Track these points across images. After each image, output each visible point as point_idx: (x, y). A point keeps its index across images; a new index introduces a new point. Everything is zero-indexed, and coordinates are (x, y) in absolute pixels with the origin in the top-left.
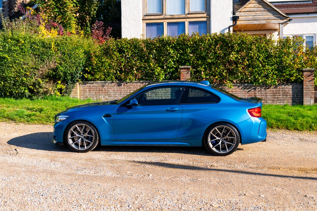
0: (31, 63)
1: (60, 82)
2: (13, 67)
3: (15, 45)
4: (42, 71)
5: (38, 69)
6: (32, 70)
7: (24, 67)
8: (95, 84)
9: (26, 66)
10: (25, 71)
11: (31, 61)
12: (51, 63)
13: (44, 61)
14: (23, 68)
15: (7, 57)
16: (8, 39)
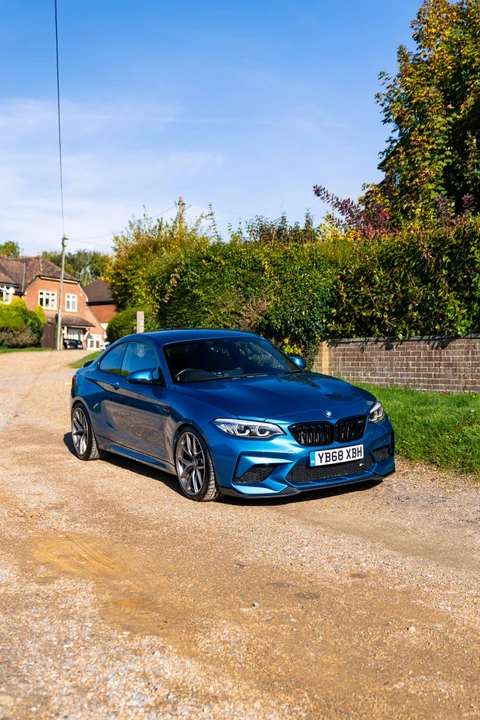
0: (231, 305)
1: (287, 341)
2: (208, 312)
3: (211, 270)
4: (249, 318)
5: (240, 315)
6: (233, 316)
7: (222, 311)
8: (352, 346)
9: (225, 310)
10: (224, 320)
11: (230, 300)
12: (260, 301)
13: (247, 298)
14: (219, 313)
15: (201, 293)
16: (201, 259)
